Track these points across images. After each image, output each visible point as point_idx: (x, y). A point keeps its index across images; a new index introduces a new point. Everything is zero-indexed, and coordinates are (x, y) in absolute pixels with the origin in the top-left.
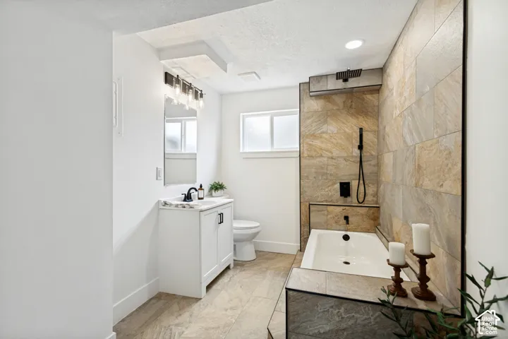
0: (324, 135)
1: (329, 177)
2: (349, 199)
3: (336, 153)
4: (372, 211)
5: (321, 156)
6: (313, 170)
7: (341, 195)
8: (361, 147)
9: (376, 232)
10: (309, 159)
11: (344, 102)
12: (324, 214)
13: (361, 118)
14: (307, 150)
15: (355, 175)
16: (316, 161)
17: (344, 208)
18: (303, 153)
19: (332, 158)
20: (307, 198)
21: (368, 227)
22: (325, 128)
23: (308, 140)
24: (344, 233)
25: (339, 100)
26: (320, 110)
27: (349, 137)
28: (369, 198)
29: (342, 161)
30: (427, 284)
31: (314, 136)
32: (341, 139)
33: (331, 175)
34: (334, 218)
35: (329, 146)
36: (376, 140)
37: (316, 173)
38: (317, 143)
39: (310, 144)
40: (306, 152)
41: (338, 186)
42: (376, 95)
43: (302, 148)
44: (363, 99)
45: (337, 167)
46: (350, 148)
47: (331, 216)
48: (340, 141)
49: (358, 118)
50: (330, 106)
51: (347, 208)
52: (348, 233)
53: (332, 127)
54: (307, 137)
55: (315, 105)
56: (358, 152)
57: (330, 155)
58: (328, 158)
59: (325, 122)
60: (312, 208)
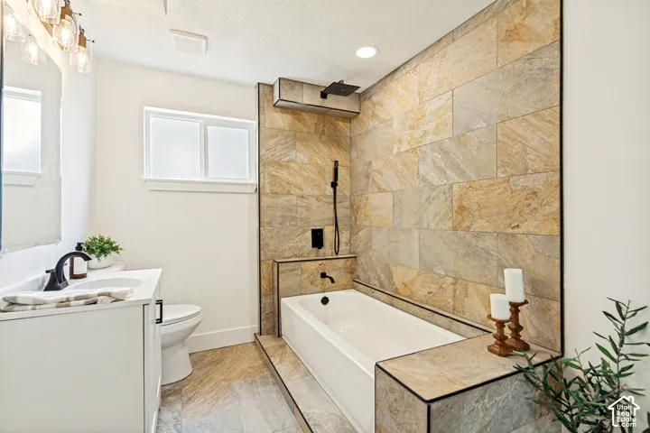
0: (293, 165)
1: (299, 223)
2: (322, 251)
3: (307, 191)
4: (348, 263)
5: (289, 193)
6: (279, 213)
7: (313, 246)
8: (334, 185)
9: (354, 288)
10: (273, 197)
11: (316, 124)
12: (297, 275)
13: (334, 150)
14: (269, 183)
15: (328, 219)
16: (281, 200)
17: (320, 262)
18: (264, 187)
19: (303, 197)
20: (269, 254)
21: (345, 282)
22: (293, 155)
23: (271, 169)
24: (322, 295)
25: (310, 120)
26: (286, 128)
27: (321, 171)
28: (343, 247)
29: (313, 201)
30: (520, 333)
31: (279, 165)
32: (312, 172)
33: (301, 219)
34: (309, 277)
35: (299, 180)
36: (348, 178)
37: (282, 216)
38: (283, 174)
39: (274, 176)
40: (267, 186)
41: (309, 234)
42: (348, 125)
43: (262, 180)
44: (335, 126)
45: (308, 208)
46: (323, 185)
47: (306, 275)
48: (312, 176)
49: (330, 147)
50: (299, 126)
51: (324, 262)
52: (327, 295)
53: (301, 156)
54: (269, 164)
55: (281, 120)
56: (332, 190)
57: (300, 193)
58: (298, 196)
59: (294, 147)
60: (282, 268)
